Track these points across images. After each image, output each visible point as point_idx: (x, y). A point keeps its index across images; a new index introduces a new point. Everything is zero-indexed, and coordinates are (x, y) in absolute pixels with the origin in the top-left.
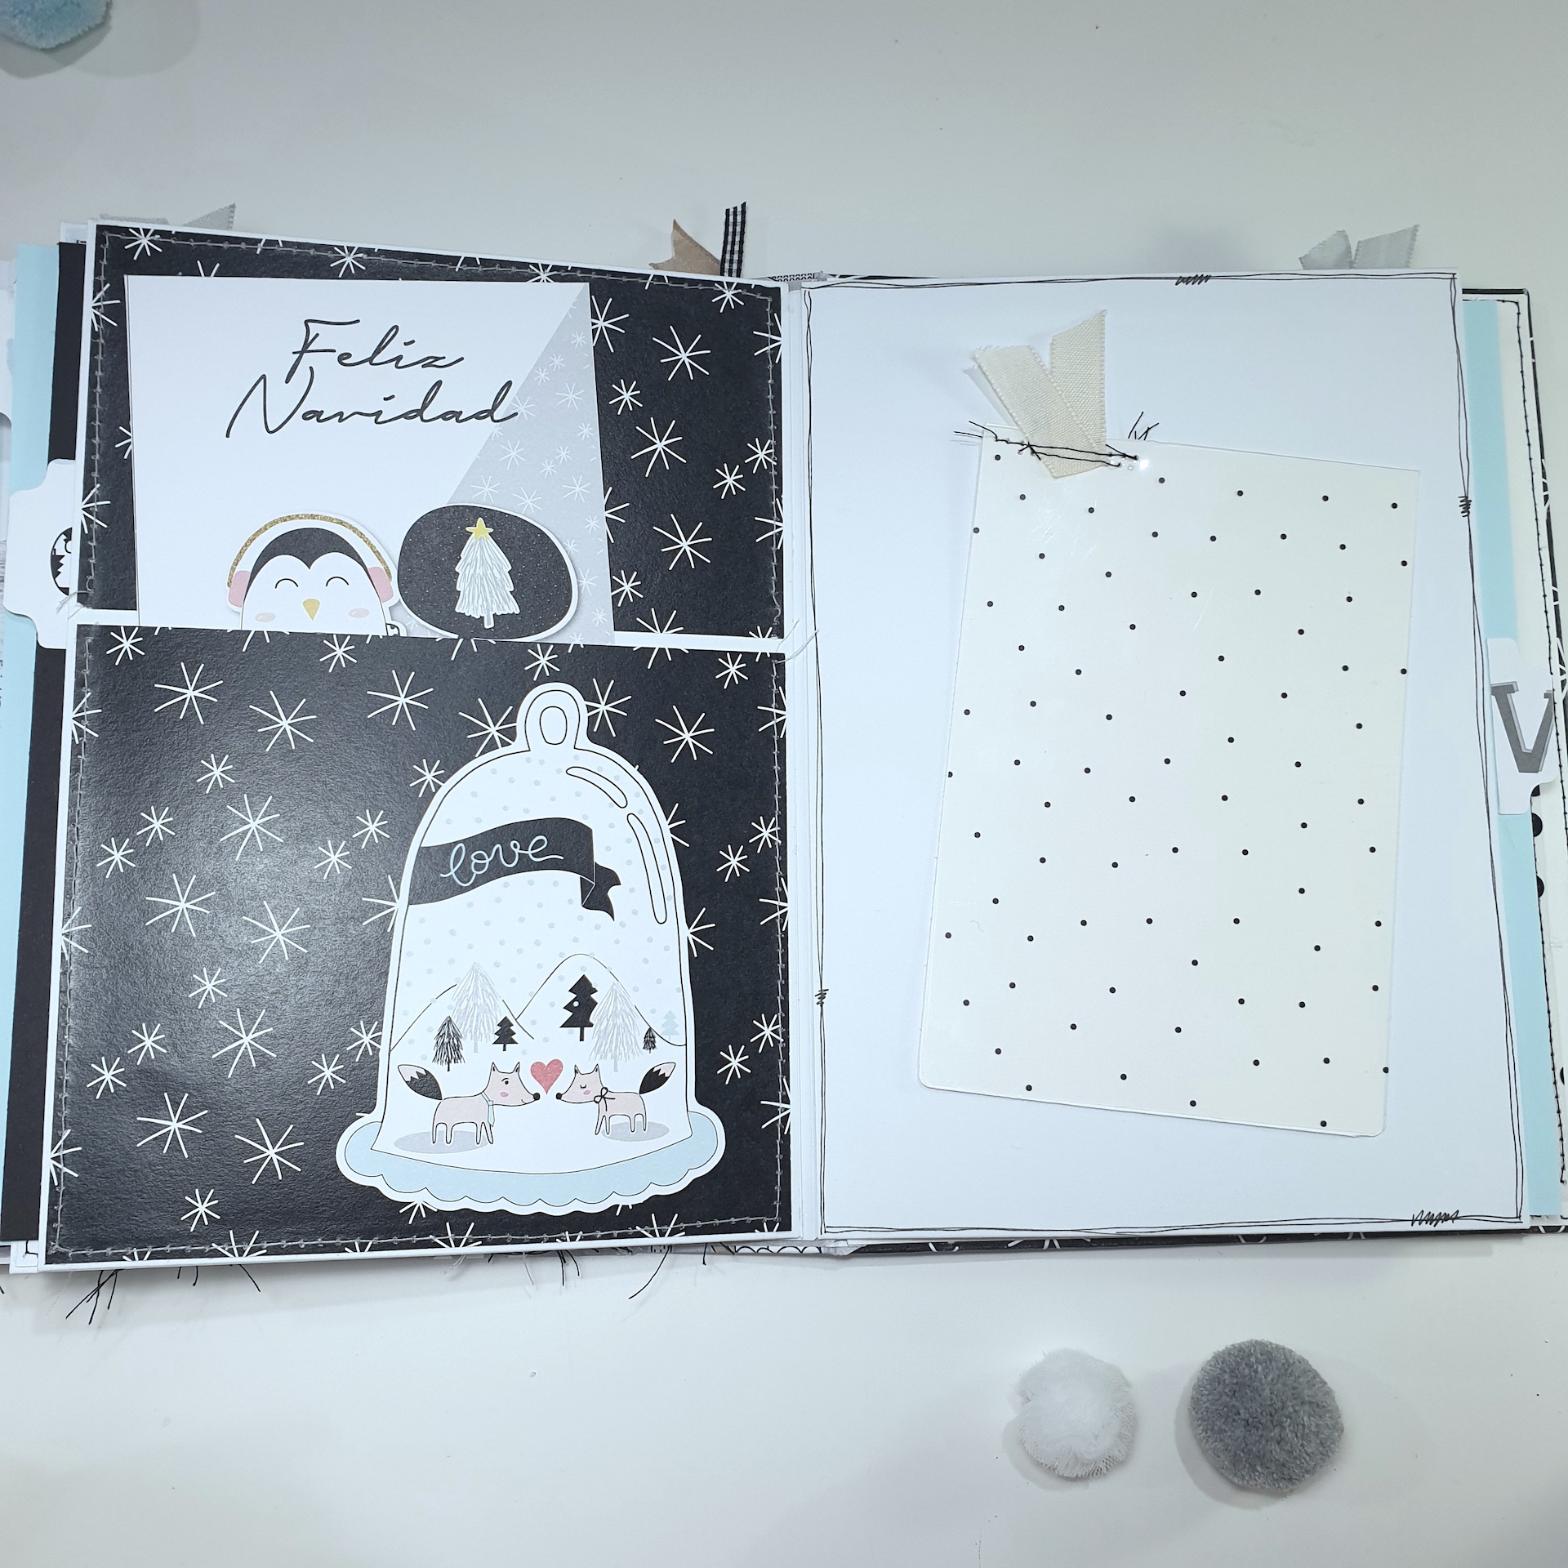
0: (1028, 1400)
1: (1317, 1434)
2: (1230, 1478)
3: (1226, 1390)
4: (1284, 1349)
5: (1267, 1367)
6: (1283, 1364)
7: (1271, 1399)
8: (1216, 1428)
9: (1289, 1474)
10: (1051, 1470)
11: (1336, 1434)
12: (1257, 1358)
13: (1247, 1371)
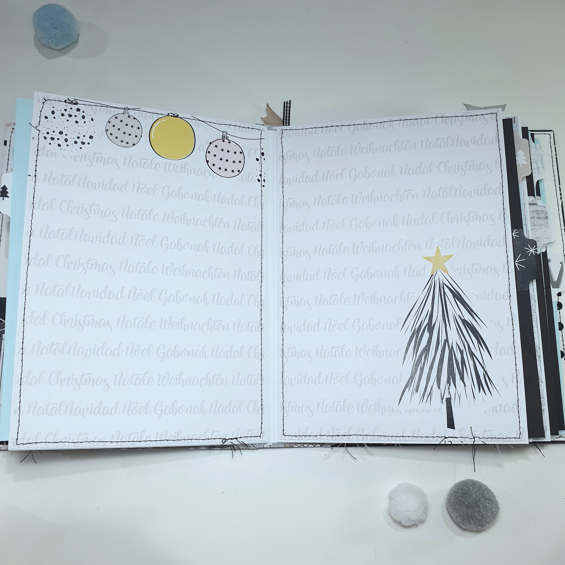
0: (392, 499)
1: (491, 510)
2: (461, 526)
3: (460, 495)
4: (479, 482)
5: (474, 487)
6: (479, 486)
7: (475, 498)
8: (457, 508)
9: (482, 524)
10: (400, 523)
11: (497, 510)
12: (470, 485)
13: (467, 489)
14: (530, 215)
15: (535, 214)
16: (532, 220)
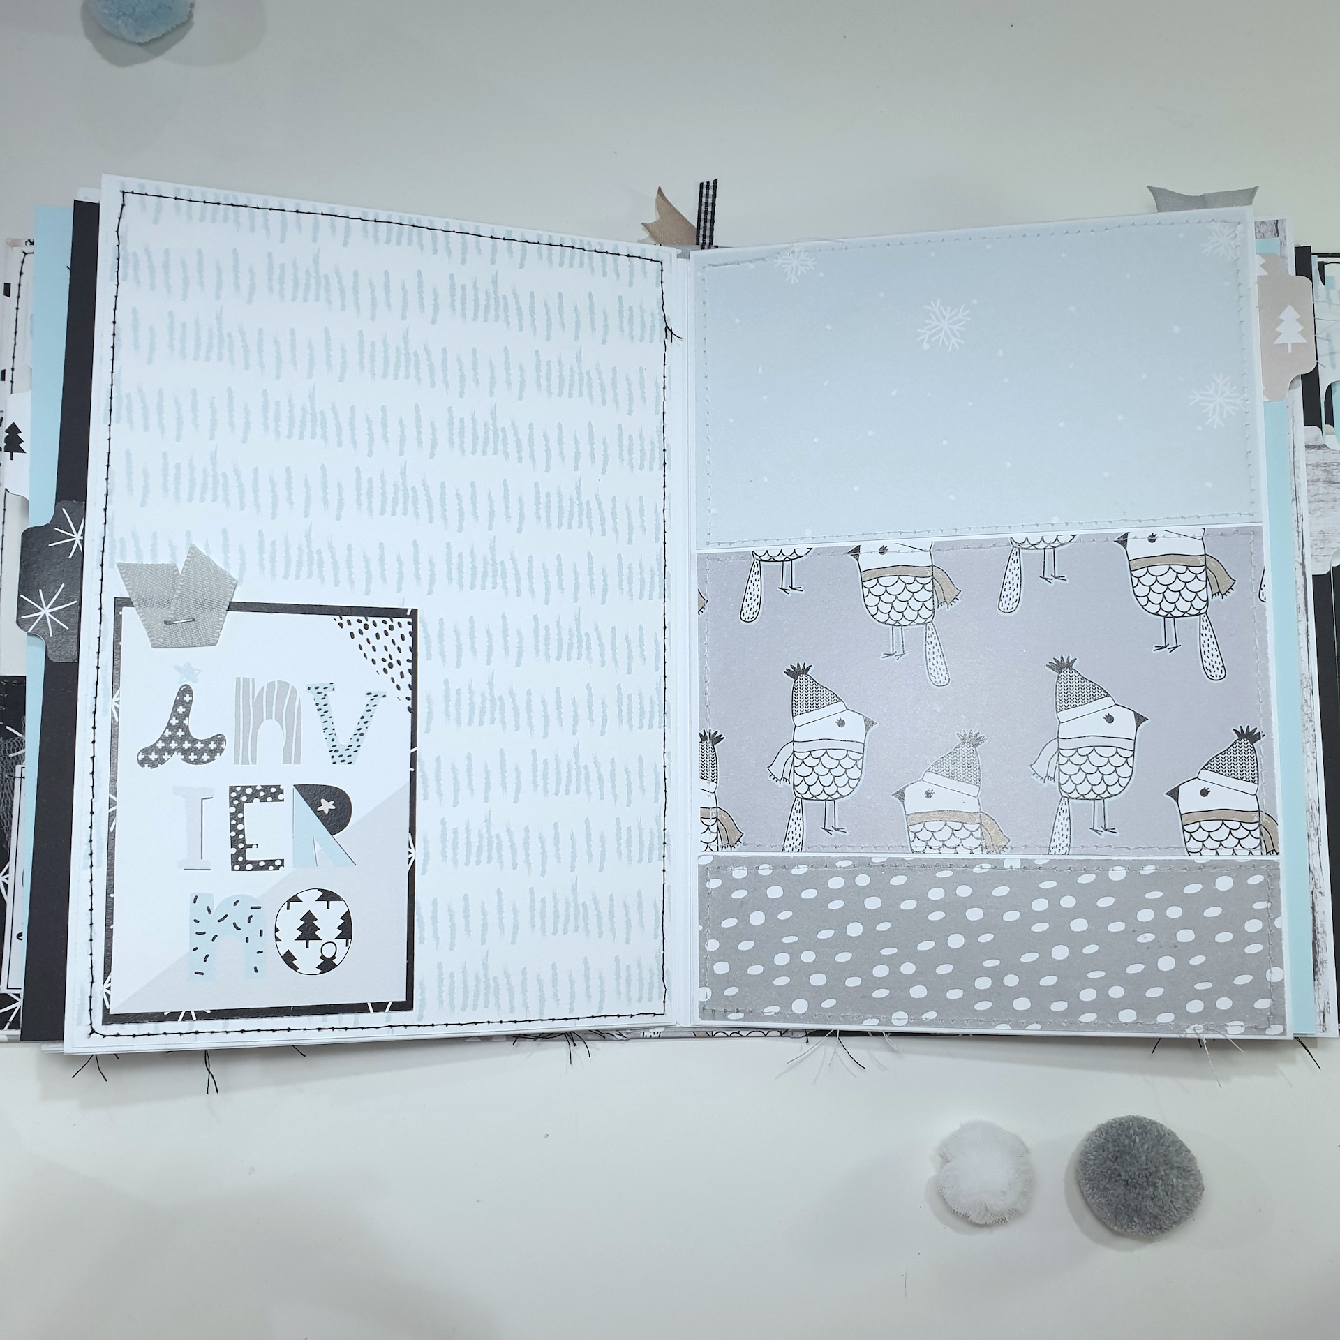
0: (947, 1161)
1: (1183, 1193)
2: (1111, 1226)
3: (1110, 1156)
4: (1156, 1123)
5: (1143, 1139)
6: (1156, 1136)
7: (1147, 1164)
8: (1101, 1187)
9: (1160, 1225)
10: (965, 1218)
11: (1199, 1193)
12: (1135, 1131)
13: (1127, 1141)
14: (1308, 475)
15: (1321, 473)
16: (1311, 487)
